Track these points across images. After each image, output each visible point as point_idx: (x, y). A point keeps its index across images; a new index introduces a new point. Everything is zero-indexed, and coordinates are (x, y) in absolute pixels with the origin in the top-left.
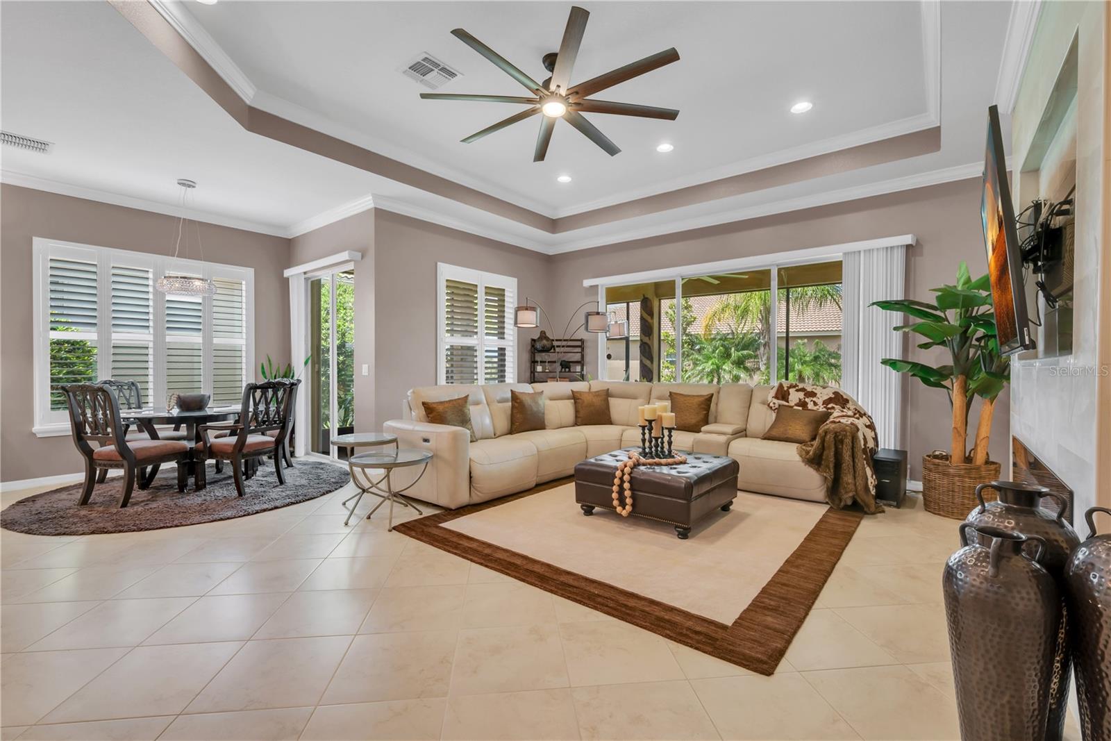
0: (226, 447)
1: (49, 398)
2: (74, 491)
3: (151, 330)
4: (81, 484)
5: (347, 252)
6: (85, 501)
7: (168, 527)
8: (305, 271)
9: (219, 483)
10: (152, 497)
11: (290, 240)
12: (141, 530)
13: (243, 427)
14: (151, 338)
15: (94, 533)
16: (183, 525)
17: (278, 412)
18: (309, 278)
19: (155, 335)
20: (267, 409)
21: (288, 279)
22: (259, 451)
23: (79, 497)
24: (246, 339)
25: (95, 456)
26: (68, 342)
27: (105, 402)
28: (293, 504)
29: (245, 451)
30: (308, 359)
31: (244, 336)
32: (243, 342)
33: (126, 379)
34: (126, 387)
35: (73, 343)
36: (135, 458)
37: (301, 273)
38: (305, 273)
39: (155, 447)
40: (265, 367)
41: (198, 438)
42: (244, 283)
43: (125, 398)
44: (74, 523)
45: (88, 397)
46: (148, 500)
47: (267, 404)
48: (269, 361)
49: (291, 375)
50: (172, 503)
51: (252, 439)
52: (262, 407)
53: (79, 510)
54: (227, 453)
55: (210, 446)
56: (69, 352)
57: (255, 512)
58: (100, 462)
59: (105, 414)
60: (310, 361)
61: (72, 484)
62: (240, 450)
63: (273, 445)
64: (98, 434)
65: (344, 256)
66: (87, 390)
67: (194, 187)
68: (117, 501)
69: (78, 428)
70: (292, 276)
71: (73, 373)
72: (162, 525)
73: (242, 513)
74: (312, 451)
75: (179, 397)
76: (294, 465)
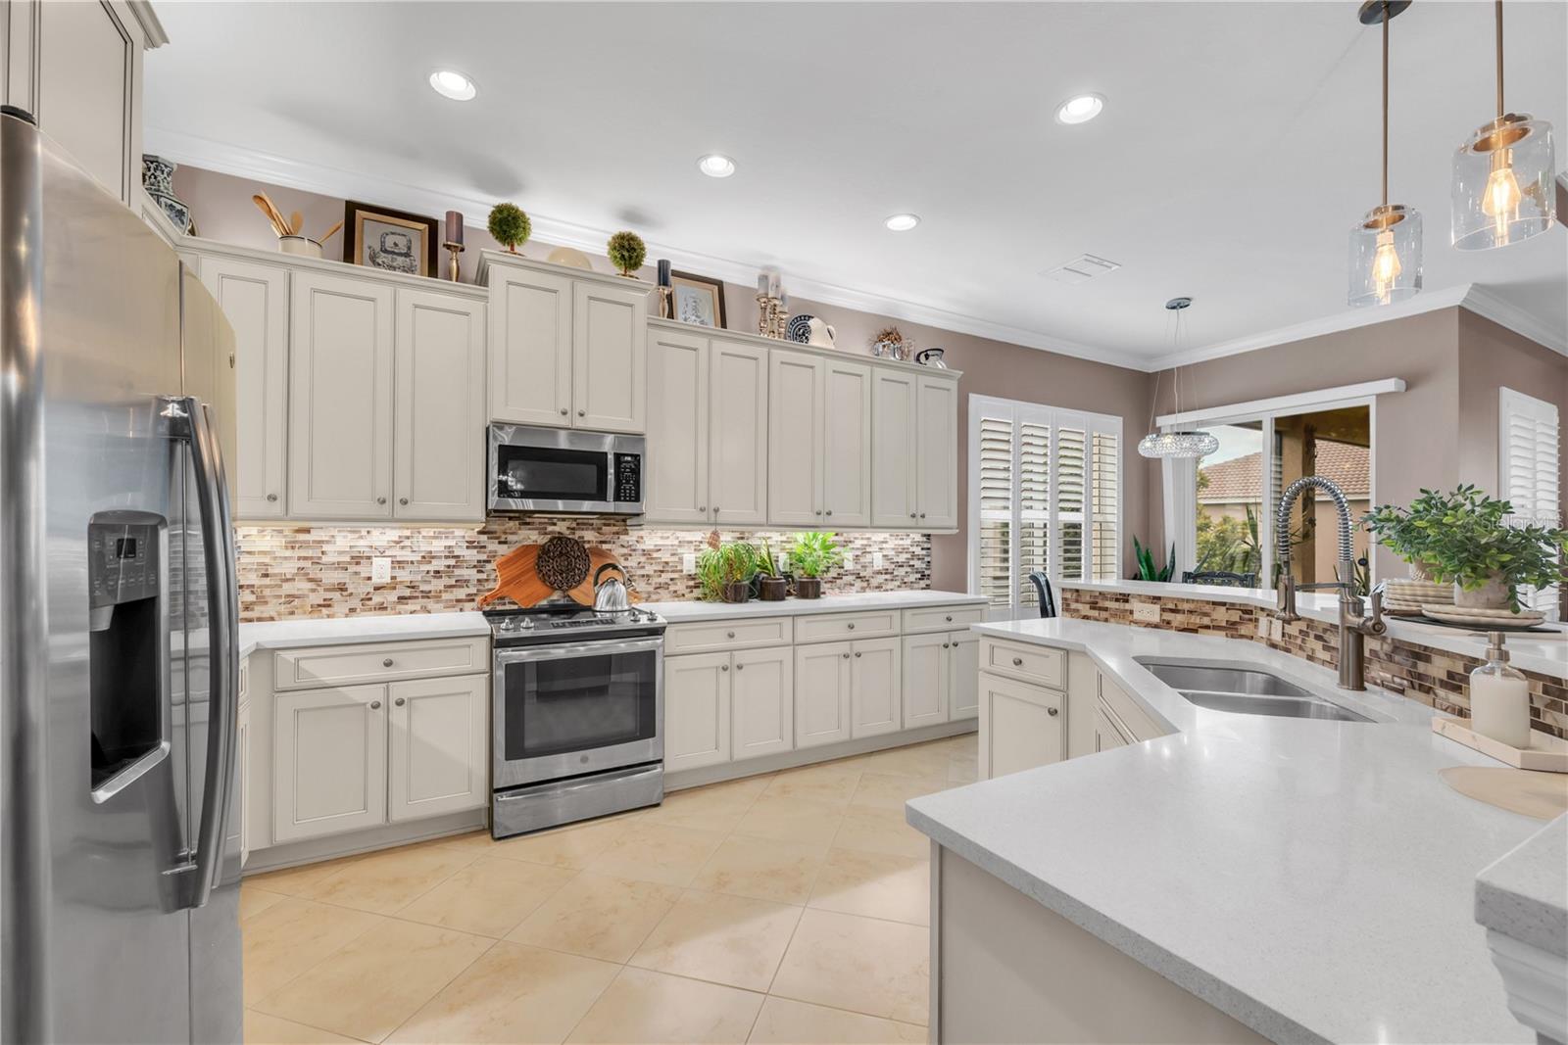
3: (1048, 505)
11: (1148, 374)
14: (1048, 515)
19: (1051, 512)
24: (1117, 514)
31: (1116, 511)
32: (1115, 518)
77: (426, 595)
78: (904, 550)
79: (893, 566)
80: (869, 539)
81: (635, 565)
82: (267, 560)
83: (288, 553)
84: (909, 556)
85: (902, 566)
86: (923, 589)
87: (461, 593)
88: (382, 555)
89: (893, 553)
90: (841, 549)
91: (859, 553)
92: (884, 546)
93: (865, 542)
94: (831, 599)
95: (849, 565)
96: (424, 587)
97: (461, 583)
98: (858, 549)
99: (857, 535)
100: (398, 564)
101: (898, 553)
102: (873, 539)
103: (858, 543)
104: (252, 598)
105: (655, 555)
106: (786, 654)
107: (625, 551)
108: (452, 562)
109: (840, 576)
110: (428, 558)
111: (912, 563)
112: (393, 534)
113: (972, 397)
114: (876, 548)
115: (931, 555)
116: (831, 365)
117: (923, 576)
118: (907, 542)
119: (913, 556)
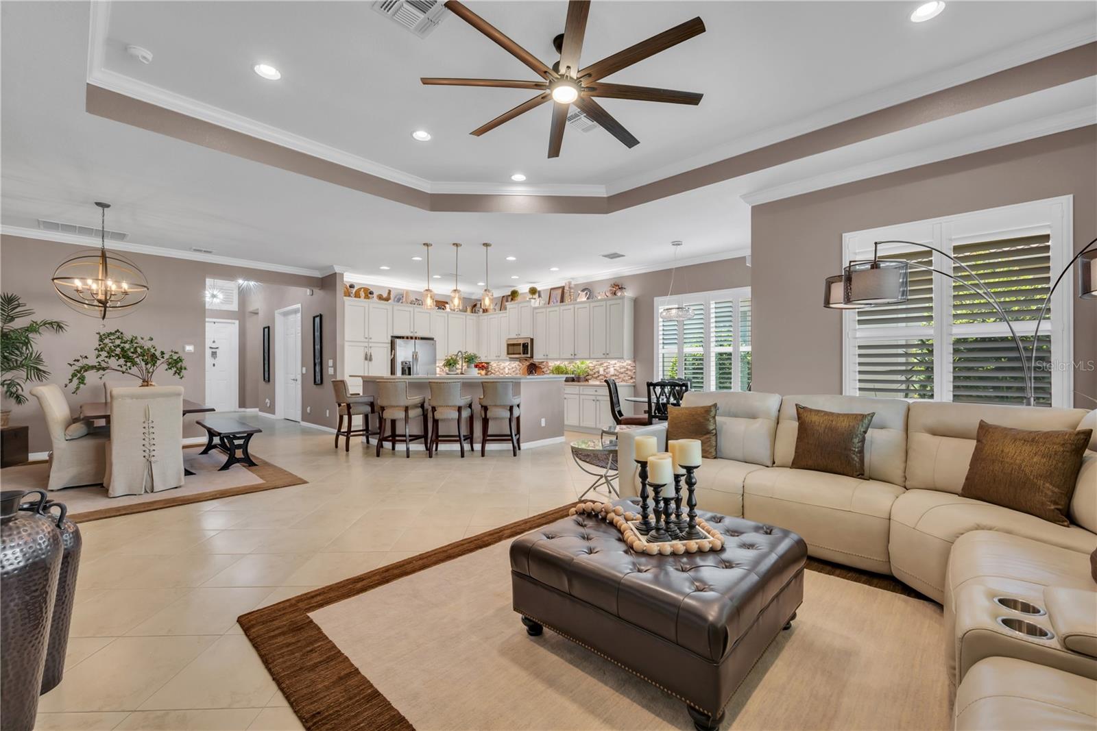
78: (624, 367)
79: (619, 373)
80: (609, 363)
81: (545, 370)
82: (495, 368)
83: (497, 367)
84: (625, 369)
85: (623, 373)
89: (618, 368)
90: (599, 366)
91: (605, 368)
92: (615, 365)
94: (591, 382)
95: (601, 372)
96: (512, 374)
97: (518, 374)
99: (604, 361)
100: (509, 369)
101: (621, 368)
102: (611, 363)
103: (605, 365)
106: (577, 396)
108: (516, 369)
109: (598, 376)
110: (513, 368)
111: (626, 372)
112: (508, 363)
113: (655, 299)
114: (612, 366)
115: (635, 369)
116: (577, 306)
117: (632, 378)
118: (625, 364)
119: (627, 369)
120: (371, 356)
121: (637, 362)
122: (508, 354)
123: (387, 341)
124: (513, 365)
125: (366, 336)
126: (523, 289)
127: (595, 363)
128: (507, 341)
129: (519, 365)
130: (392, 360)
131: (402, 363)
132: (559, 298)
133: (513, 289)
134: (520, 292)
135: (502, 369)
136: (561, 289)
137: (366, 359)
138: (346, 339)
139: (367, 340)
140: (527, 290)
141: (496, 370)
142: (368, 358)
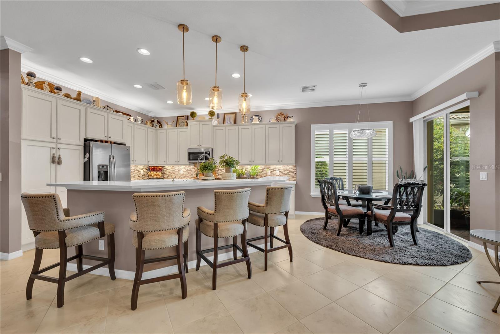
0: (384, 217)
1: (315, 183)
2: (321, 221)
3: (347, 156)
4: (324, 218)
5: (465, 94)
6: (325, 228)
7: (357, 256)
8: (424, 116)
9: (378, 233)
10: (349, 233)
11: (413, 101)
12: (345, 253)
13: (393, 207)
14: (347, 159)
15: (328, 247)
16: (364, 258)
17: (414, 201)
18: (426, 120)
19: (349, 158)
20: (407, 199)
21: (412, 123)
22: (402, 222)
23: (323, 224)
24: (389, 158)
25: (328, 210)
26: (320, 162)
27: (332, 188)
28: (429, 265)
29: (394, 221)
30: (426, 168)
31: (387, 156)
32: (387, 159)
33: (338, 177)
34: (338, 180)
35: (322, 162)
36: (342, 214)
37: (421, 118)
38: (424, 117)
39: (350, 210)
40: (398, 172)
41: (369, 209)
42: (387, 129)
43: (338, 184)
44: (321, 239)
45: (326, 185)
46: (347, 234)
47: (407, 195)
48: (401, 169)
49: (414, 176)
50: (356, 239)
51: (399, 215)
52: (404, 197)
53: (323, 232)
54: (384, 220)
55: (375, 214)
56: (321, 165)
57: (404, 263)
58: (330, 213)
59: (331, 193)
60: (426, 170)
61: (321, 217)
62: (391, 220)
63: (410, 220)
64: (329, 201)
65: (464, 96)
66: (326, 183)
67: (366, 86)
68: (336, 231)
69: (323, 197)
70: (415, 121)
71: (322, 174)
72: (354, 254)
73: (395, 261)
74: (428, 222)
75: (359, 187)
76: (419, 230)
77: (187, 176)
78: (287, 170)
79: (283, 174)
80: (275, 167)
81: (219, 172)
82: (169, 170)
83: (171, 170)
84: (288, 172)
85: (286, 174)
86: (294, 181)
87: (192, 176)
88: (182, 170)
89: (283, 171)
90: (267, 170)
91: (272, 171)
92: (280, 169)
93: (274, 168)
95: (269, 174)
96: (187, 175)
97: (192, 175)
98: (272, 170)
99: (271, 166)
100: (184, 171)
101: (285, 171)
102: (276, 167)
103: (272, 168)
104: (168, 176)
105: (223, 170)
107: (217, 170)
108: (190, 171)
110: (187, 170)
111: (289, 173)
112: (183, 167)
113: (312, 126)
114: (277, 169)
115: (296, 171)
116: (254, 127)
117: (293, 177)
118: (288, 168)
119: (290, 172)
120: (59, 158)
121: (297, 167)
122: (189, 159)
123: (80, 144)
124: (189, 168)
125: (54, 135)
126: (202, 111)
127: (263, 167)
128: (188, 150)
129: (193, 168)
130: (85, 164)
131: (99, 166)
132: (232, 121)
133: (192, 111)
134: (198, 114)
135: (177, 172)
136: (234, 114)
137: (53, 161)
138: (24, 136)
139: (55, 140)
140: (207, 113)
141: (171, 172)
142: (56, 161)
